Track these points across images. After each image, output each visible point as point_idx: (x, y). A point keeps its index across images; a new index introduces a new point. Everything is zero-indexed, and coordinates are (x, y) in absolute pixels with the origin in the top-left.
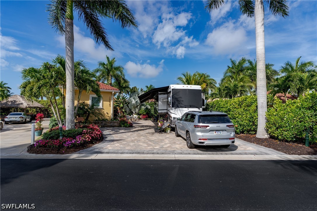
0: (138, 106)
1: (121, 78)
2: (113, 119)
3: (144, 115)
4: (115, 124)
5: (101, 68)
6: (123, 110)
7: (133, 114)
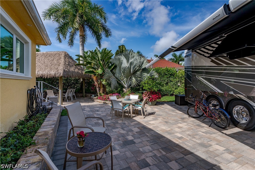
6: (104, 83)
7: (123, 89)
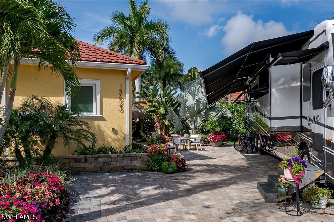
0: (201, 111)
1: (159, 48)
2: (131, 147)
3: (216, 133)
4: (135, 163)
5: (118, 26)
6: (167, 123)
7: (189, 131)
